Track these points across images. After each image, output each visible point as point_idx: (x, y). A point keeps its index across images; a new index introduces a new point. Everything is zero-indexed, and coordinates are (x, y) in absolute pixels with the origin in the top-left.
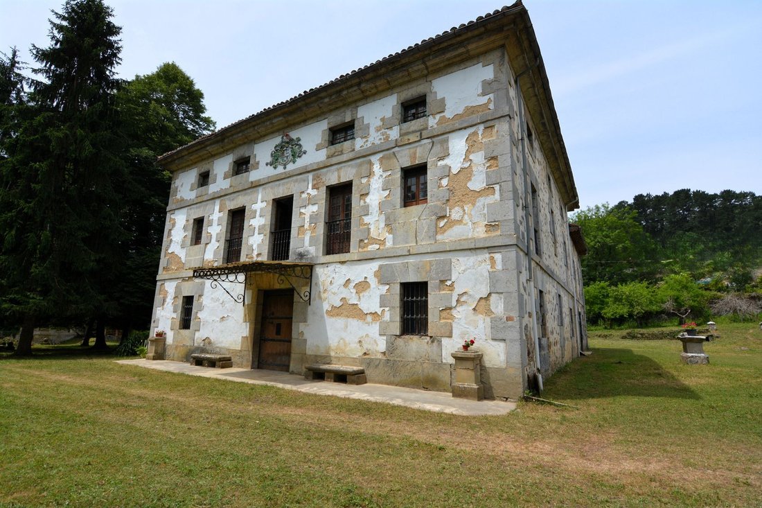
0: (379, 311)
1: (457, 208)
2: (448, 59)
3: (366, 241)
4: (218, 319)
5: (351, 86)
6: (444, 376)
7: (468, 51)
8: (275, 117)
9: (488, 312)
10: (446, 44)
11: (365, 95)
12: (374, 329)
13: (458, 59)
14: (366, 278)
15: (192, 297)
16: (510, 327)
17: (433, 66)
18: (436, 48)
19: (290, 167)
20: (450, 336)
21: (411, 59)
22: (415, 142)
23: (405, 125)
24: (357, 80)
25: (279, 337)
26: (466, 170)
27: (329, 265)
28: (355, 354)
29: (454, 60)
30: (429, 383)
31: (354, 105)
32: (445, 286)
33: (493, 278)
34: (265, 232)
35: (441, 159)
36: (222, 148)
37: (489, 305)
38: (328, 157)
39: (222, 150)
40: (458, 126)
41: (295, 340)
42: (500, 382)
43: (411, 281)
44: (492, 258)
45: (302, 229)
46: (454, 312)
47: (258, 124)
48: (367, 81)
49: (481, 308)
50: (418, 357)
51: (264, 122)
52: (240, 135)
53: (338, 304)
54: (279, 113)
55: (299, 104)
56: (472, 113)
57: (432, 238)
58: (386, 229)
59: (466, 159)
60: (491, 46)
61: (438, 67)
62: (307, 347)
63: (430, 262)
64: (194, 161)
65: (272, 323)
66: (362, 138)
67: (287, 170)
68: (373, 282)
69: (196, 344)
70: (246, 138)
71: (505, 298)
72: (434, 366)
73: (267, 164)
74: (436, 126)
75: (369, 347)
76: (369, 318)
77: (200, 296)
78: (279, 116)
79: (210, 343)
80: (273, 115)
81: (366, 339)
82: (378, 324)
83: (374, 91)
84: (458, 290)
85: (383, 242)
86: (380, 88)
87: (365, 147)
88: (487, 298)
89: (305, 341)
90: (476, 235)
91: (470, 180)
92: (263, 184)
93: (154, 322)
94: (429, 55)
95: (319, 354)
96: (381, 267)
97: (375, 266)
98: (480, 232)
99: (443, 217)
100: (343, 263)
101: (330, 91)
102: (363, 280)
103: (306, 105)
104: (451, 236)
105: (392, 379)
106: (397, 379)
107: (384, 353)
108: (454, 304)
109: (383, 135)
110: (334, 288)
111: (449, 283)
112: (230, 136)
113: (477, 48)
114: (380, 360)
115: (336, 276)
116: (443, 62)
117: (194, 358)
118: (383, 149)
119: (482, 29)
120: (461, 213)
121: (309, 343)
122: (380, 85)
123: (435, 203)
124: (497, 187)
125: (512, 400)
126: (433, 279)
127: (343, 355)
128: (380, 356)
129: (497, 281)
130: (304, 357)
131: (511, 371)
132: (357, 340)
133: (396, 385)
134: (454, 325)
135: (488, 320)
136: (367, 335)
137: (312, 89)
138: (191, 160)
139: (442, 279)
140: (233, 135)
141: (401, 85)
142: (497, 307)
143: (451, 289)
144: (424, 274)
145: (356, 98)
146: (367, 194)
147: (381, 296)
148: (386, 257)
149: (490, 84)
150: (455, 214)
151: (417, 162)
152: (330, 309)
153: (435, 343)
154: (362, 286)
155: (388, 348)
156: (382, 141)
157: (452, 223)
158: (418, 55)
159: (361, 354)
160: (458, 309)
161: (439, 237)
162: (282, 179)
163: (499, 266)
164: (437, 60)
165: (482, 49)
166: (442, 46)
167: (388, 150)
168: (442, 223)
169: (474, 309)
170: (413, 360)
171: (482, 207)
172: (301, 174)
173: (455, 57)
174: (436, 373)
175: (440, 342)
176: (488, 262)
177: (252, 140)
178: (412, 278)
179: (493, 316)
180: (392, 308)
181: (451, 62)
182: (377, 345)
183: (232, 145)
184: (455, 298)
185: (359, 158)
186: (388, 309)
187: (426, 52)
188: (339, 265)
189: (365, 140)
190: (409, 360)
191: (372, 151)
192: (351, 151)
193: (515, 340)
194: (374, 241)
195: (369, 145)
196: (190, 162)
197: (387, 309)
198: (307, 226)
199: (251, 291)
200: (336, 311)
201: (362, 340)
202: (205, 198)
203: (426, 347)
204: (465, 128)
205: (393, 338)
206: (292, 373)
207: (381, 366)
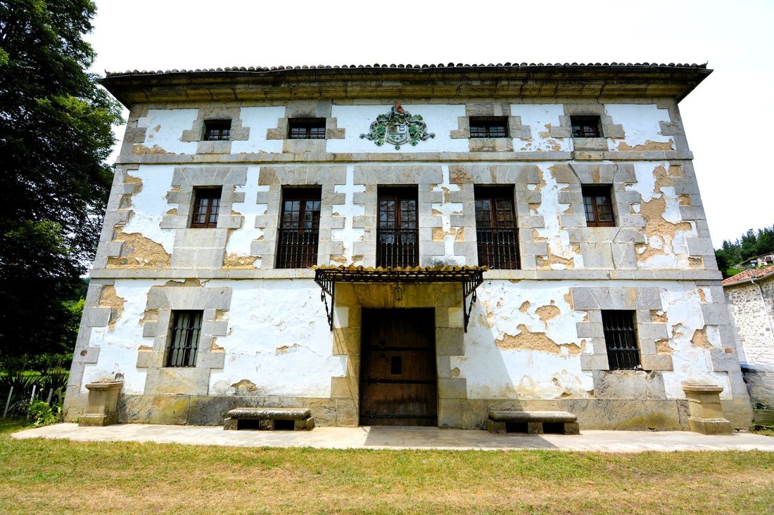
0: (578, 342)
1: (654, 237)
2: (625, 90)
3: (545, 258)
4: (274, 351)
5: (514, 79)
6: (672, 413)
7: (646, 90)
8: (387, 80)
9: (707, 344)
10: (632, 75)
11: (522, 93)
12: (575, 363)
13: (634, 93)
14: (552, 301)
15: (201, 313)
16: (730, 359)
17: (608, 90)
18: (622, 75)
19: (407, 149)
20: (671, 370)
21: (594, 75)
22: (597, 160)
23: (580, 141)
24: (524, 75)
25: (398, 376)
26: (657, 201)
27: (492, 282)
28: (549, 396)
29: (630, 93)
30: (656, 423)
31: (504, 100)
32: (657, 317)
33: (706, 310)
34: (367, 228)
35: (630, 184)
36: (265, 93)
37: (706, 337)
38: (473, 150)
39: (263, 96)
40: (643, 156)
41: (445, 381)
42: (730, 414)
43: (615, 309)
44: (701, 291)
45: (438, 232)
46: (670, 344)
47: (352, 80)
48: (536, 80)
49: (697, 340)
50: (637, 394)
51: (366, 80)
52: (316, 85)
53: (514, 332)
54: (397, 76)
55: (433, 76)
56: (655, 148)
57: (633, 264)
58: (571, 247)
59: (657, 190)
60: (666, 93)
61: (612, 93)
62: (468, 389)
63: (635, 289)
64: (191, 98)
65: (383, 356)
66: (522, 139)
67: (399, 151)
68: (565, 307)
69: (213, 393)
70: (320, 92)
71: (720, 331)
72: (658, 403)
73: (362, 137)
74: (617, 150)
75: (570, 385)
76: (564, 350)
77: (220, 312)
78: (395, 80)
79: (252, 389)
80: (384, 76)
81: (563, 376)
82: (578, 357)
83: (534, 93)
84: (672, 321)
85: (570, 261)
86: (543, 93)
87: (528, 150)
88: (703, 331)
89: (464, 381)
90: (680, 267)
91: (664, 211)
92: (356, 162)
93: (83, 353)
94: (612, 79)
95: (489, 397)
96: (573, 291)
97: (564, 288)
98: (684, 265)
99: (641, 244)
100: (514, 281)
101: (483, 75)
102: (549, 304)
103: (443, 80)
104: (654, 264)
105: (608, 422)
106: (614, 422)
107: (591, 393)
108: (670, 335)
109: (551, 143)
110: (505, 311)
111: (660, 313)
112: (294, 82)
113: (654, 90)
114: (588, 401)
115: (505, 298)
116: (620, 90)
117: (234, 417)
118: (555, 158)
119: (668, 75)
120: (660, 242)
121: (469, 383)
122: (545, 90)
123: (630, 228)
124: (693, 224)
125: (743, 431)
126: (642, 309)
127: (531, 397)
128: (587, 396)
129: (710, 314)
130: (464, 404)
131: (738, 402)
132: (551, 378)
133: (614, 429)
134: (673, 357)
135: (708, 352)
136: (564, 371)
137: (461, 65)
138: (187, 95)
139: (652, 308)
140: (299, 81)
141: (567, 97)
142: (713, 340)
143: (663, 319)
144: (630, 302)
145: (510, 93)
146: (539, 204)
147: (577, 324)
148: (578, 280)
149: (668, 126)
150: (654, 242)
151: (601, 182)
152: (501, 338)
153: (656, 378)
154: (548, 311)
155: (596, 386)
156: (551, 149)
157: (652, 252)
158: (601, 75)
159: (559, 394)
160: (675, 341)
161: (640, 264)
162: (394, 161)
163: (709, 299)
164: (617, 86)
165: (657, 93)
166: (629, 75)
167: (560, 160)
168: (641, 250)
169: (692, 341)
170: (632, 398)
171: (681, 240)
172: (427, 161)
173: (633, 90)
174: (661, 410)
175: (660, 376)
176: (698, 295)
177: (327, 99)
178: (616, 305)
179: (711, 348)
180: (595, 339)
181: (626, 93)
182: (581, 383)
183: (288, 95)
184: (670, 329)
185: (519, 161)
186: (590, 339)
187: (610, 75)
188: (509, 283)
189: (526, 143)
190: (627, 398)
191: (540, 158)
192: (507, 151)
193: (737, 372)
194: (558, 259)
195: (533, 150)
196: (184, 98)
197: (588, 340)
198: (446, 228)
199: (346, 309)
200: (510, 341)
201: (557, 377)
202: (224, 158)
203: (645, 382)
204: (651, 160)
205: (602, 374)
206: (445, 427)
207: (590, 408)
